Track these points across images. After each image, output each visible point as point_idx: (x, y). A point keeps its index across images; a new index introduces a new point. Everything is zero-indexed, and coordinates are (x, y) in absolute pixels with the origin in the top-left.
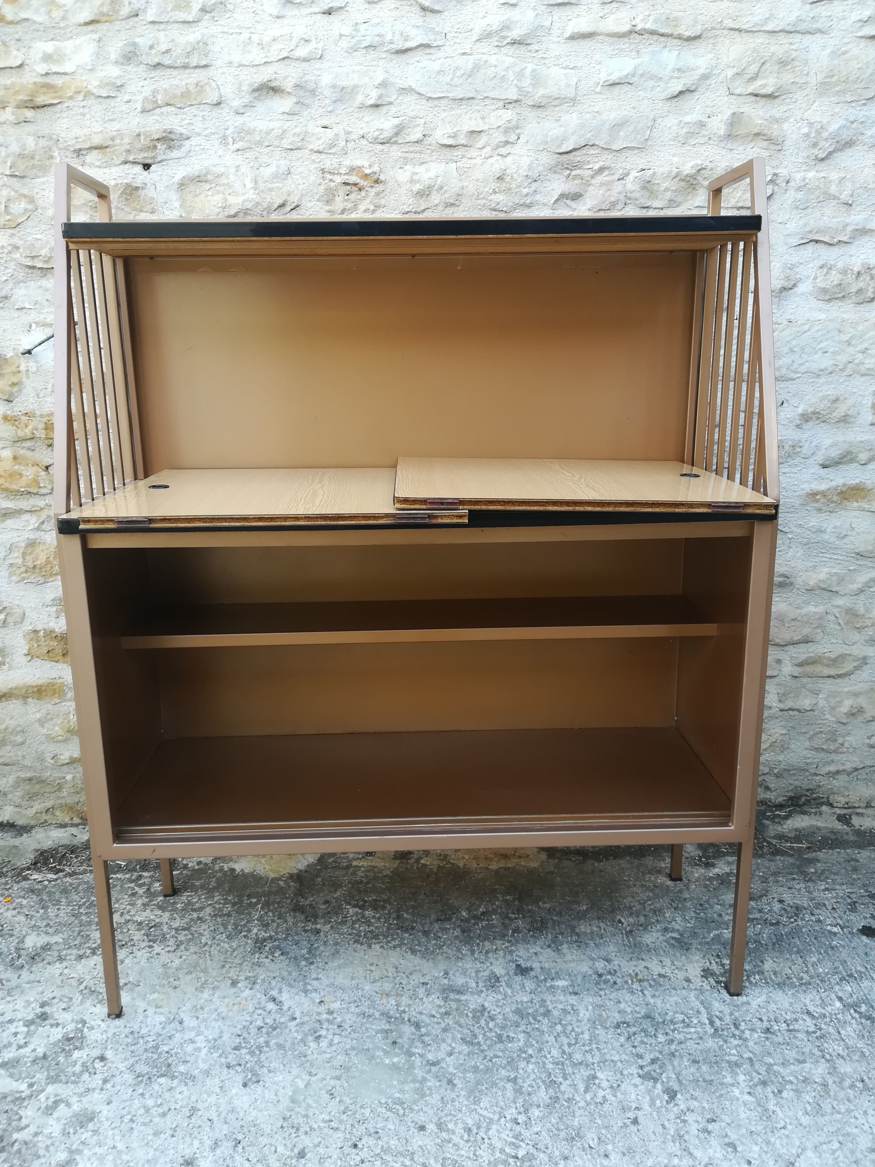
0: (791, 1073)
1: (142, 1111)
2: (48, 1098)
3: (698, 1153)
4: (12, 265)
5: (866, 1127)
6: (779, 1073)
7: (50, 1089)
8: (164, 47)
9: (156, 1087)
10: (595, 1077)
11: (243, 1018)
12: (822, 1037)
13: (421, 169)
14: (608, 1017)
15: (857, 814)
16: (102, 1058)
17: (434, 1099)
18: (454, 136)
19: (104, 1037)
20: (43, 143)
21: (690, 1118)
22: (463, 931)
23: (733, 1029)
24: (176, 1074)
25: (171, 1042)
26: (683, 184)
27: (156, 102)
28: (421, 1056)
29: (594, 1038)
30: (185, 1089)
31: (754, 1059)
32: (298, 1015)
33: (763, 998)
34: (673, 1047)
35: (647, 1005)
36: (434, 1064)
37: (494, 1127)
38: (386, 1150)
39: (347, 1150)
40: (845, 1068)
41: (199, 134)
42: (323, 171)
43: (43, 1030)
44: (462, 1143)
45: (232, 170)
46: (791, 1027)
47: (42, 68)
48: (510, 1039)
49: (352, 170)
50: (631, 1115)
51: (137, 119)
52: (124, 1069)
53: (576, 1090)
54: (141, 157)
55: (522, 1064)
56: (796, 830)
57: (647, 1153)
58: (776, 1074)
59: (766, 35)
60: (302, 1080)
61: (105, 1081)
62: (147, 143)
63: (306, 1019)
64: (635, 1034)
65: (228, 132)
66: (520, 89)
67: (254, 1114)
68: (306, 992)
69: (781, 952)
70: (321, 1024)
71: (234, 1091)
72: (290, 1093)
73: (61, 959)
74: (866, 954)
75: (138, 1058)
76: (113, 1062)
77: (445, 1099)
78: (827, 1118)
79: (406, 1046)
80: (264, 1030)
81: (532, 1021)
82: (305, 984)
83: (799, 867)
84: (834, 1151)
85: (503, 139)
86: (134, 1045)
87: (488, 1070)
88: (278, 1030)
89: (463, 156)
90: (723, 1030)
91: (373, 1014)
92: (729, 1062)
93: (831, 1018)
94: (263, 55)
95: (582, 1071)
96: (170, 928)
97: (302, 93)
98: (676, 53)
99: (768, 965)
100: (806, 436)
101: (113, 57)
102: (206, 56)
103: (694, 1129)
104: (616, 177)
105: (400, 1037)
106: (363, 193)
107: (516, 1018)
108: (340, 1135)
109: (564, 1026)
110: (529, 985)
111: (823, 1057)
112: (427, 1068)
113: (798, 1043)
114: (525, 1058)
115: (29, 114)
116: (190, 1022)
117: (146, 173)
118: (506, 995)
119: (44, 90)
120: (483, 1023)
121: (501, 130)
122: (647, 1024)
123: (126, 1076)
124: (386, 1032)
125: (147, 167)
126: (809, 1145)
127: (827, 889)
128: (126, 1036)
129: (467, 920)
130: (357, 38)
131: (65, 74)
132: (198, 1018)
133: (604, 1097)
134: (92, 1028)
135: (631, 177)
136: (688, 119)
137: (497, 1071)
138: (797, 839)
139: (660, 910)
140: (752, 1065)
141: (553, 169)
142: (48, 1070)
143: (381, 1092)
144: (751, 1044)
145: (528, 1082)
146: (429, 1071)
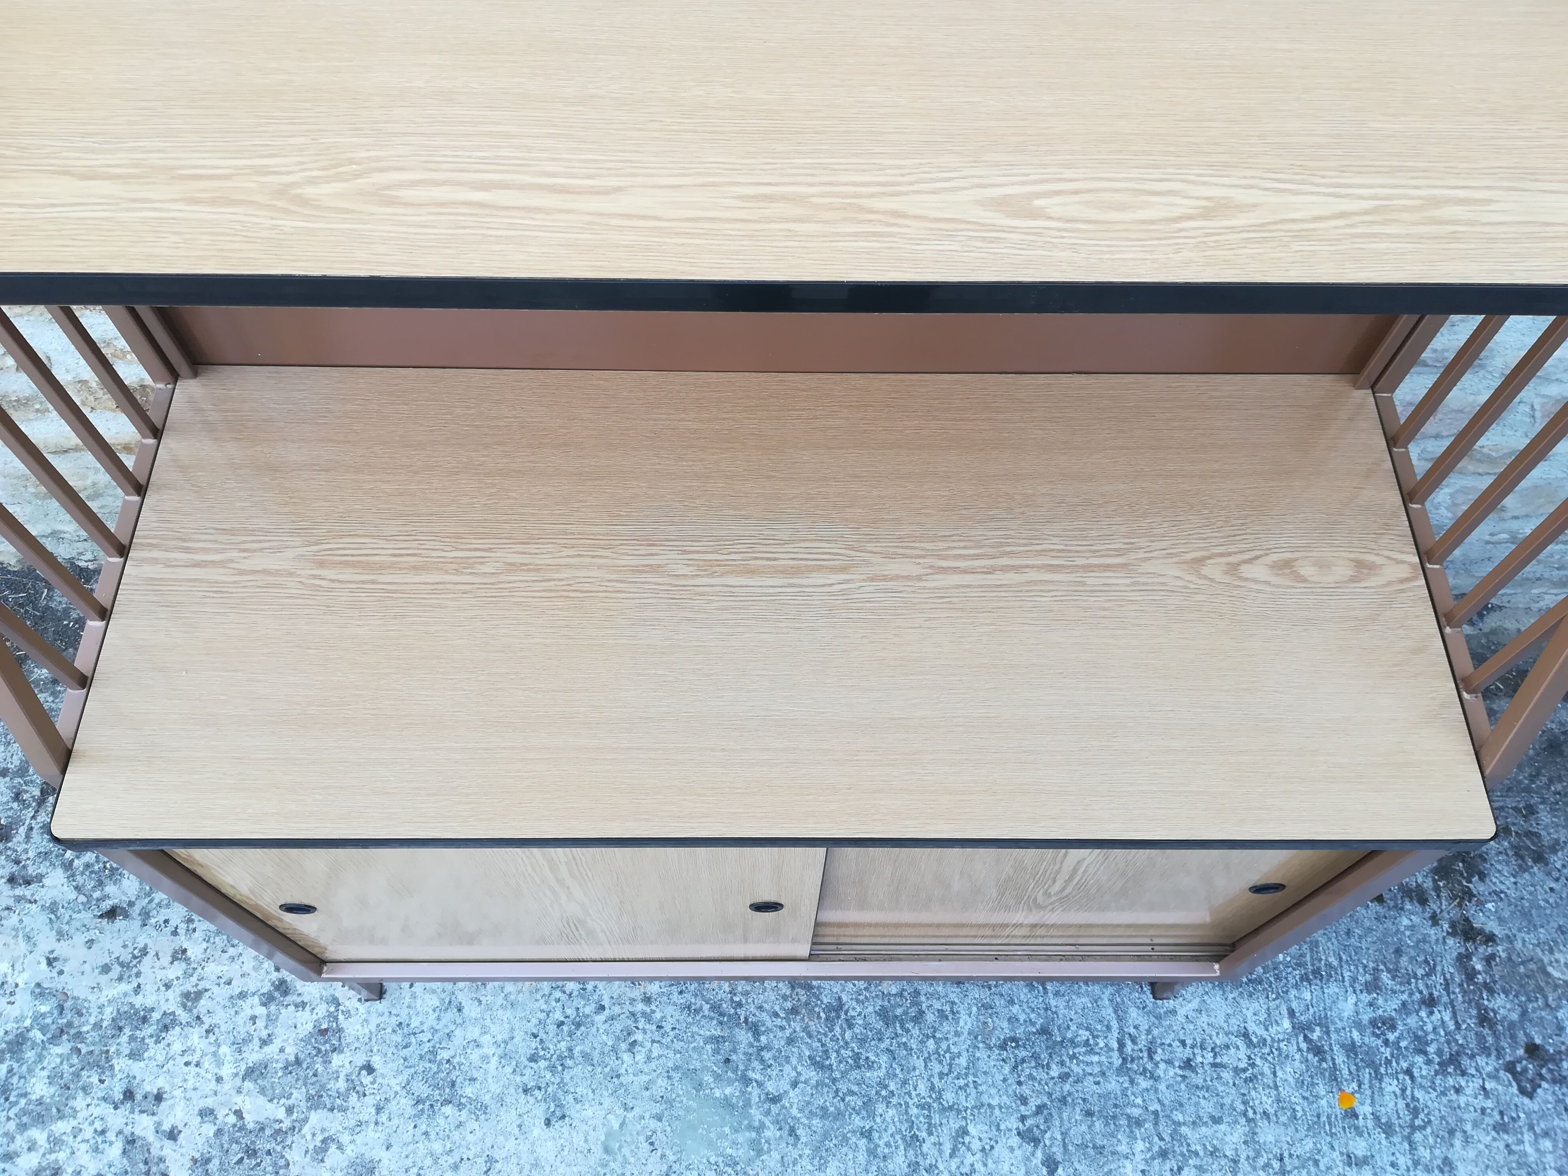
0: (1200, 1140)
1: (429, 1161)
2: (314, 1135)
6: (1186, 1138)
7: (314, 1118)
9: (441, 1121)
10: (964, 1132)
11: (537, 1005)
12: (1252, 1079)
14: (994, 1028)
16: (369, 1068)
17: (773, 1160)
19: (367, 1031)
23: (1146, 1060)
24: (463, 1100)
25: (451, 1045)
28: (760, 1084)
29: (973, 1061)
30: (475, 1125)
31: (1161, 1114)
32: (606, 1002)
33: (1195, 1003)
34: (1067, 1087)
35: (1046, 1009)
36: (775, 1100)
40: (1267, 1134)
43: (287, 1014)
46: (1218, 1060)
48: (870, 1064)
52: (398, 1088)
53: (940, 1152)
58: (1183, 1140)
60: (617, 1116)
63: (617, 1010)
64: (1023, 1061)
70: (636, 1021)
71: (536, 1133)
72: (603, 1138)
74: (1348, 933)
75: (413, 1070)
76: (383, 1076)
77: (786, 1159)
79: (741, 1067)
80: (565, 1028)
81: (899, 1031)
86: (405, 1047)
87: (839, 1114)
88: (582, 1028)
90: (1133, 1060)
91: (701, 1008)
92: (1129, 1117)
93: (1271, 1047)
95: (951, 1121)
105: (734, 1050)
107: (880, 1025)
109: (938, 1041)
111: (1245, 1114)
112: (766, 1106)
113: (1221, 1088)
114: (885, 1098)
120: (838, 1030)
122: (1040, 1045)
123: (403, 1101)
124: (717, 1040)
128: (394, 1031)
132: (480, 1002)
133: (972, 1165)
134: (348, 1014)
137: (850, 1115)
140: (1156, 1124)
142: (305, 1085)
143: (711, 1144)
144: (1162, 1087)
145: (886, 1138)
146: (768, 1113)
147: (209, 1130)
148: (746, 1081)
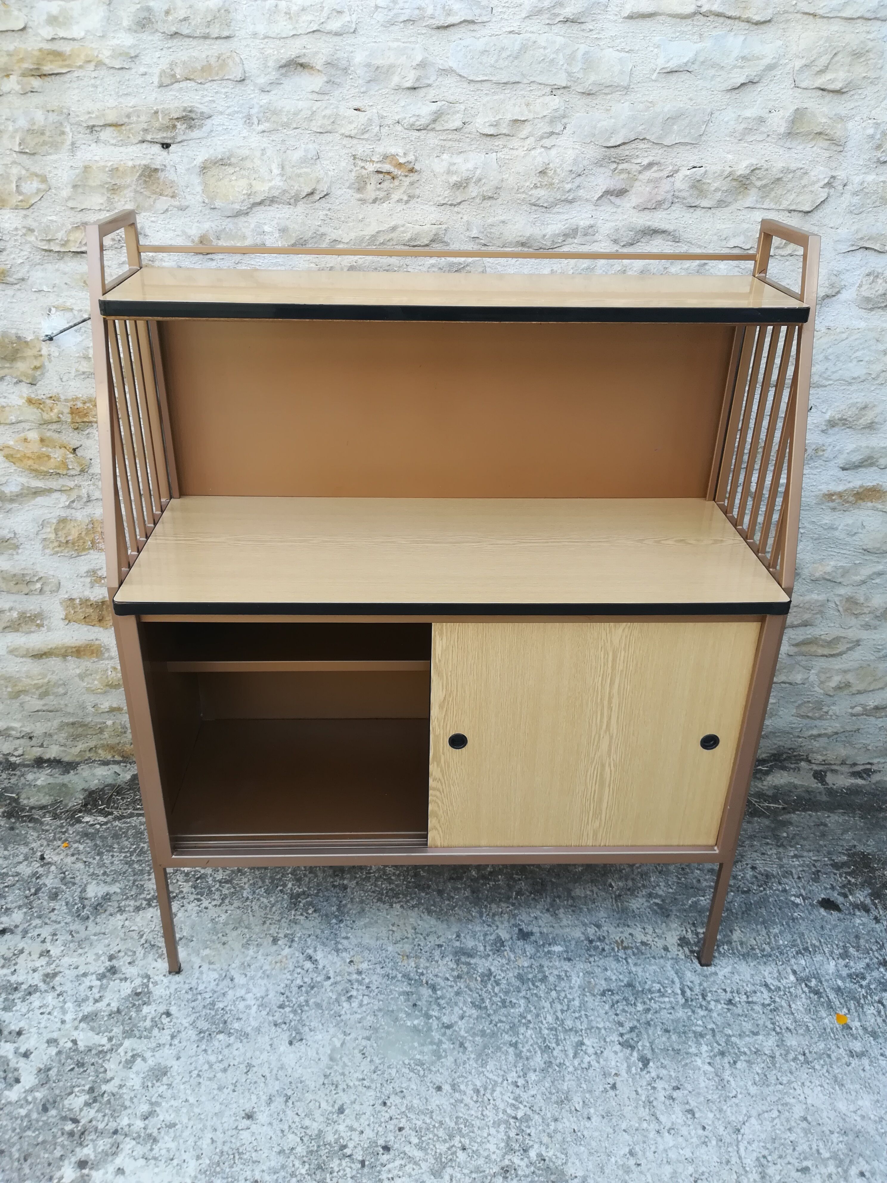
0: (746, 1045)
1: (206, 1067)
2: (126, 1053)
3: (663, 1118)
4: (27, 248)
5: (802, 1098)
6: (736, 1044)
7: (127, 1043)
8: (182, 14)
9: (216, 1043)
10: (582, 1043)
11: (284, 976)
12: (775, 1010)
13: (458, 160)
14: (596, 984)
15: (832, 771)
16: (168, 1014)
17: (449, 1061)
18: (496, 125)
19: (168, 992)
20: (52, 117)
21: (659, 1084)
22: (473, 892)
23: (701, 1000)
24: (232, 1031)
25: (225, 999)
26: (734, 183)
27: (174, 76)
28: (438, 1018)
29: (583, 1005)
30: (240, 1045)
31: (716, 1030)
32: (331, 974)
33: (729, 969)
34: (649, 1016)
35: (630, 973)
36: (448, 1027)
37: (498, 1089)
38: (410, 1108)
39: (379, 1107)
40: (792, 1041)
41: (221, 113)
42: (355, 157)
43: (114, 984)
44: (472, 1104)
45: (258, 154)
46: (750, 999)
47: (47, 32)
48: (513, 1005)
49: (385, 157)
50: (611, 1081)
51: (154, 95)
52: (187, 1025)
53: (567, 1056)
54: (160, 136)
55: (522, 1030)
56: (775, 787)
57: (622, 1116)
58: (734, 1045)
59: (843, 22)
60: (339, 1039)
61: (173, 1037)
62: (166, 122)
63: (339, 978)
64: (618, 1002)
65: (254, 111)
66: (569, 74)
67: (300, 1070)
68: (337, 951)
69: (749, 922)
70: (352, 984)
71: (282, 1049)
72: (329, 1052)
73: (121, 910)
74: (822, 927)
75: (198, 1014)
76: (177, 1018)
77: (458, 1061)
78: (771, 1088)
79: (425, 1009)
80: (304, 989)
81: (532, 987)
82: (337, 943)
83: (773, 830)
84: (774, 1119)
85: (549, 129)
86: (194, 1001)
87: (493, 1034)
88: (315, 989)
89: (505, 146)
90: (692, 1000)
91: (396, 976)
92: (695, 1032)
93: (784, 991)
94: (291, 27)
95: (572, 1037)
96: (214, 880)
97: (333, 72)
98: (742, 38)
99: (736, 935)
100: (830, 440)
101: (125, 23)
102: (228, 25)
103: (661, 1095)
104: (666, 173)
105: (420, 1000)
106: (396, 182)
107: (518, 983)
108: (372, 1093)
109: (558, 992)
110: (530, 949)
111: (774, 1030)
112: (443, 1030)
113: (755, 1015)
114: (524, 1024)
115: (36, 83)
116: (240, 980)
117: (164, 153)
118: (509, 960)
119: (51, 57)
120: (489, 987)
121: (547, 119)
122: (628, 993)
123: (190, 1032)
124: (407, 994)
125: (166, 146)
126: (754, 1113)
127: (795, 856)
128: (186, 992)
129: (475, 880)
130: (395, 11)
131: (73, 39)
132: (246, 975)
133: (589, 1063)
134: (155, 984)
135: (680, 176)
136: (748, 113)
137: (501, 1034)
138: (774, 798)
139: (646, 874)
140: (714, 1036)
141: (599, 163)
142: (122, 1024)
143: (405, 1053)
144: (715, 1015)
145: (527, 1047)
146: (444, 1034)
147: (53, 1051)
148: (428, 1017)
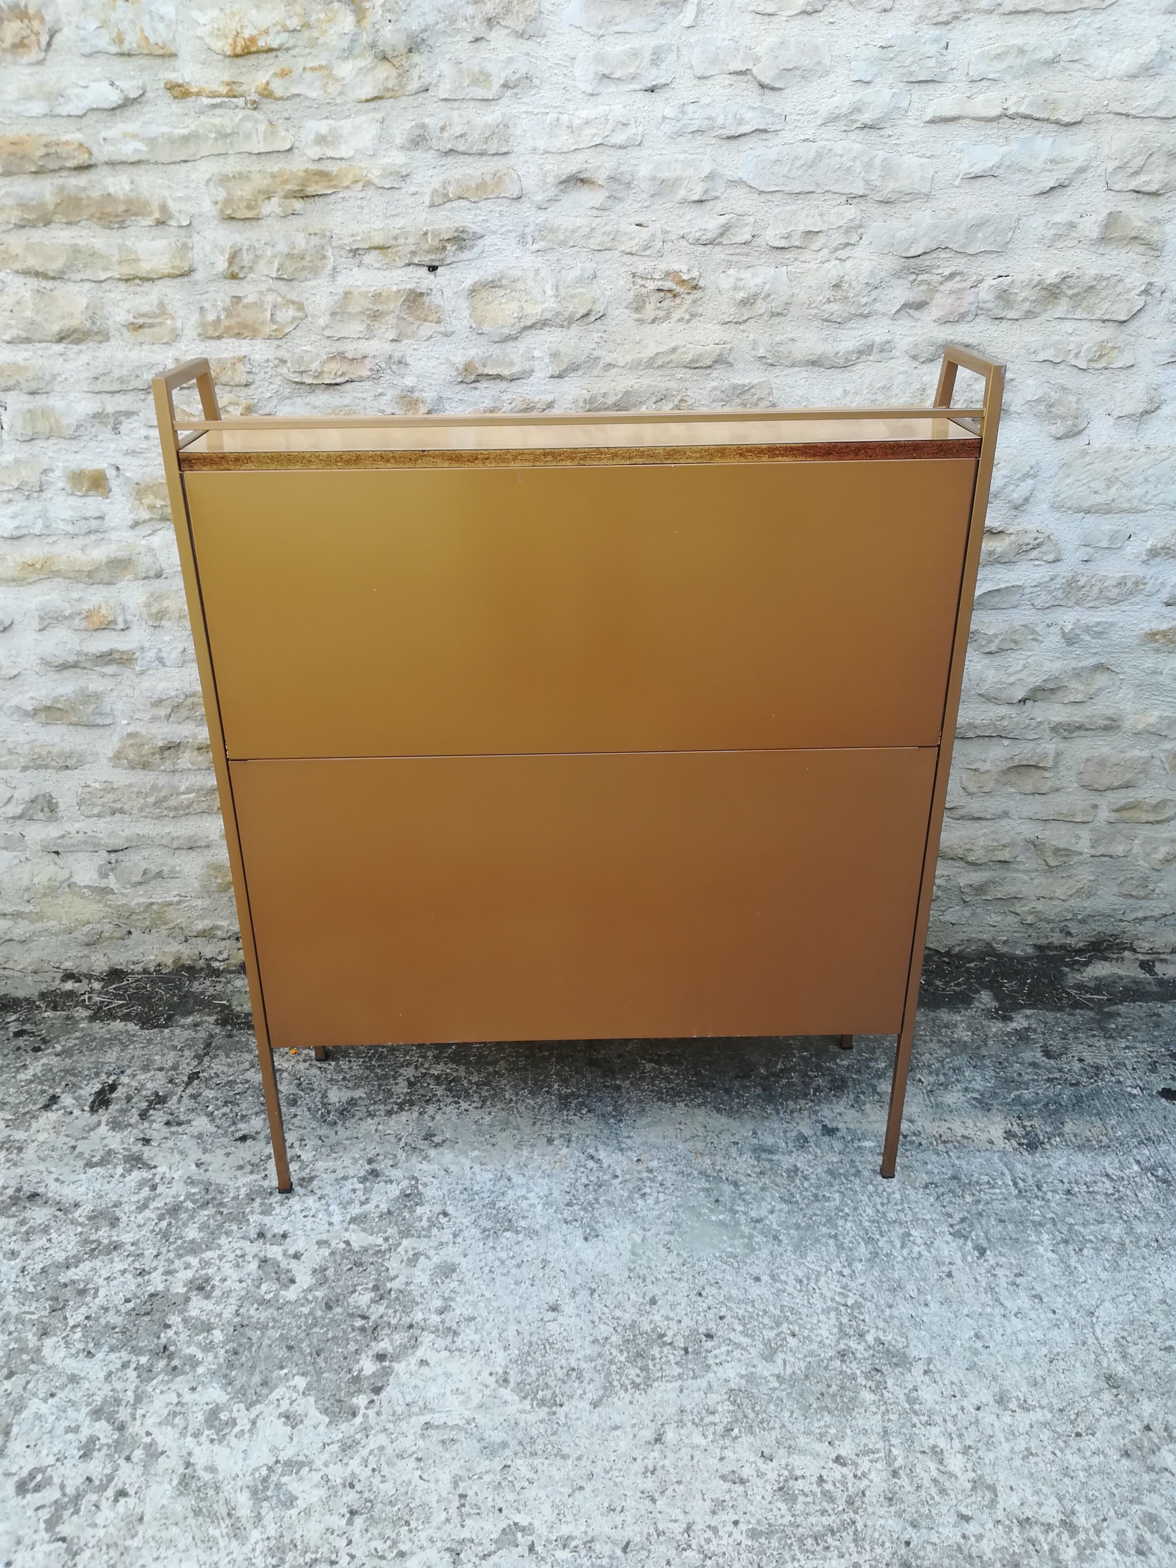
0: (1091, 1233)
1: (497, 1263)
2: (407, 1251)
3: (1007, 1303)
4: (277, 381)
5: (1159, 1282)
6: (1080, 1232)
7: (405, 1242)
8: (458, 130)
9: (504, 1241)
10: (909, 1235)
11: (567, 1175)
12: (1120, 1199)
13: (746, 274)
14: (916, 1178)
15: (1161, 960)
16: (445, 1214)
17: (765, 1253)
18: (788, 237)
20: (315, 241)
21: (999, 1272)
22: (764, 1090)
23: (1036, 1191)
24: (519, 1229)
25: (505, 1199)
26: (1044, 293)
27: (446, 195)
29: (905, 1198)
30: (531, 1242)
31: (1056, 1219)
32: (619, 1173)
33: (1064, 1160)
34: (980, 1207)
35: (953, 1166)
36: (758, 1221)
37: (823, 1279)
38: (730, 1298)
39: (694, 1298)
40: (1142, 1229)
41: (494, 233)
42: (634, 275)
43: (379, 1187)
44: (796, 1293)
45: (531, 274)
46: (1091, 1189)
47: (315, 152)
48: (827, 1199)
49: (668, 274)
50: (945, 1269)
51: (424, 215)
52: (469, 1224)
53: (894, 1247)
54: (427, 259)
55: (841, 1222)
56: (1096, 978)
57: (963, 1302)
58: (1077, 1233)
59: (1157, 122)
60: (638, 1235)
61: (455, 1236)
62: (436, 243)
63: (628, 1177)
64: (943, 1194)
65: (528, 230)
66: (867, 182)
67: (601, 1265)
68: (621, 1150)
69: (1081, 1115)
70: (644, 1182)
71: (577, 1245)
72: (630, 1247)
73: (371, 1115)
74: (1165, 1117)
75: (478, 1214)
76: (456, 1218)
77: (774, 1253)
78: (1124, 1274)
79: (729, 1204)
80: (591, 1188)
81: (845, 1181)
82: (619, 1142)
83: (1099, 1022)
84: (1129, 1303)
85: (844, 240)
86: (471, 1201)
87: (809, 1227)
88: (604, 1187)
89: (796, 259)
90: (1026, 1191)
91: (692, 1173)
92: (1033, 1222)
93: (1129, 1181)
94: (572, 141)
95: (897, 1229)
96: (470, 1082)
97: (616, 186)
98: (1051, 140)
99: (1069, 1127)
100: (1151, 572)
101: (398, 141)
102: (506, 141)
103: (1003, 1282)
104: (968, 284)
105: (722, 1195)
106: (678, 300)
107: (829, 1178)
108: (683, 1284)
109: (875, 1186)
110: (838, 1145)
111: (1121, 1218)
112: (752, 1225)
113: (1098, 1205)
114: (842, 1217)
115: (298, 205)
116: (517, 1179)
117: (431, 276)
118: (816, 1156)
119: (317, 178)
120: (798, 1182)
121: (842, 230)
122: (954, 1185)
123: (473, 1231)
124: (707, 1190)
125: (433, 269)
126: (1107, 1297)
127: (1127, 1047)
129: (766, 1078)
130: (683, 122)
131: (341, 159)
132: (524, 1175)
133: (919, 1252)
134: (425, 1185)
135: (985, 286)
136: (1057, 218)
137: (818, 1228)
138: (1097, 990)
139: (959, 1069)
140: (1055, 1225)
141: (897, 275)
142: (397, 1225)
143: (714, 1246)
144: (1053, 1204)
145: (848, 1239)
146: (755, 1228)
147: (326, 1252)
148: (734, 1212)
